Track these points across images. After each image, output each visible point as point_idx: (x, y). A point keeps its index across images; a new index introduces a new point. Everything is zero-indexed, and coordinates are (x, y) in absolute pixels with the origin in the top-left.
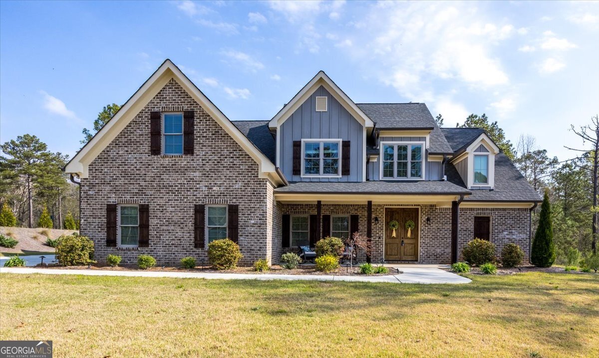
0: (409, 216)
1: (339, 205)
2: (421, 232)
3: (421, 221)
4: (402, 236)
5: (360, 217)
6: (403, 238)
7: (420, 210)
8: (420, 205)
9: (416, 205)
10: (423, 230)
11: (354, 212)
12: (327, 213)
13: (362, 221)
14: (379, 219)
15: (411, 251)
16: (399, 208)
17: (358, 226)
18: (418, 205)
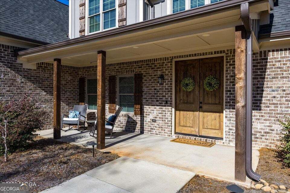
0: (211, 70)
1: (123, 63)
2: (226, 94)
3: (227, 77)
4: (201, 100)
5: (145, 76)
6: (201, 103)
7: (225, 58)
8: (224, 51)
9: (218, 52)
10: (230, 91)
11: (137, 70)
12: (113, 74)
13: (146, 80)
14: (166, 77)
15: (213, 122)
16: (196, 60)
17: (142, 87)
18: (221, 52)
